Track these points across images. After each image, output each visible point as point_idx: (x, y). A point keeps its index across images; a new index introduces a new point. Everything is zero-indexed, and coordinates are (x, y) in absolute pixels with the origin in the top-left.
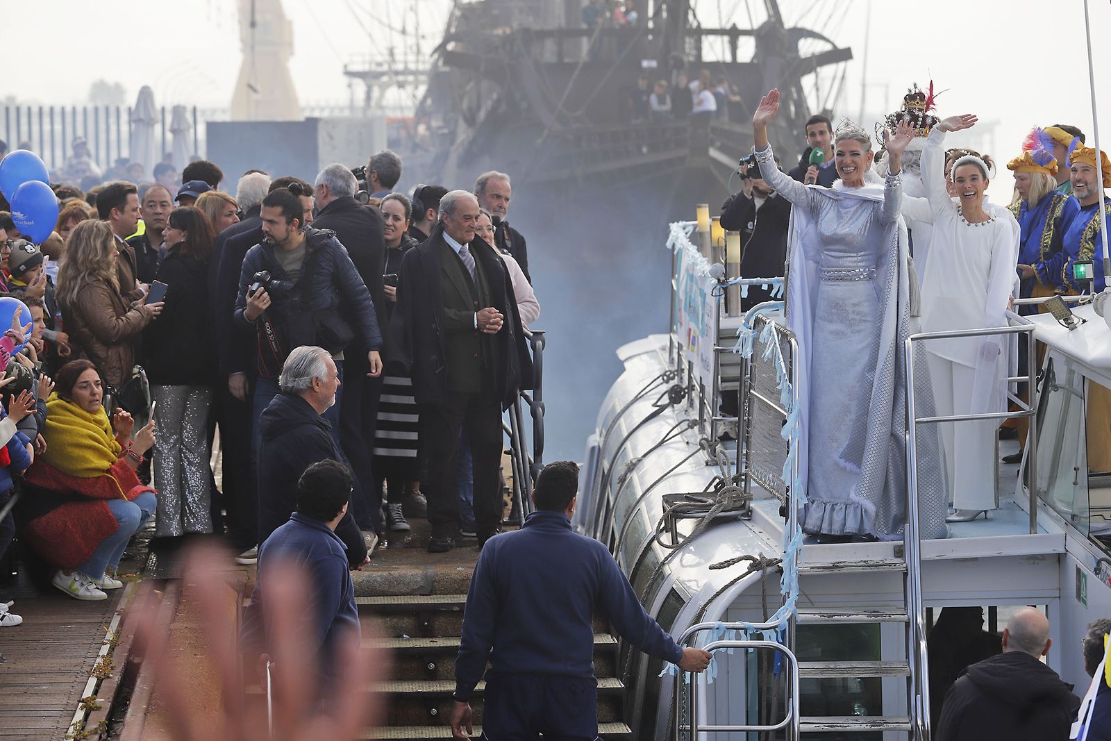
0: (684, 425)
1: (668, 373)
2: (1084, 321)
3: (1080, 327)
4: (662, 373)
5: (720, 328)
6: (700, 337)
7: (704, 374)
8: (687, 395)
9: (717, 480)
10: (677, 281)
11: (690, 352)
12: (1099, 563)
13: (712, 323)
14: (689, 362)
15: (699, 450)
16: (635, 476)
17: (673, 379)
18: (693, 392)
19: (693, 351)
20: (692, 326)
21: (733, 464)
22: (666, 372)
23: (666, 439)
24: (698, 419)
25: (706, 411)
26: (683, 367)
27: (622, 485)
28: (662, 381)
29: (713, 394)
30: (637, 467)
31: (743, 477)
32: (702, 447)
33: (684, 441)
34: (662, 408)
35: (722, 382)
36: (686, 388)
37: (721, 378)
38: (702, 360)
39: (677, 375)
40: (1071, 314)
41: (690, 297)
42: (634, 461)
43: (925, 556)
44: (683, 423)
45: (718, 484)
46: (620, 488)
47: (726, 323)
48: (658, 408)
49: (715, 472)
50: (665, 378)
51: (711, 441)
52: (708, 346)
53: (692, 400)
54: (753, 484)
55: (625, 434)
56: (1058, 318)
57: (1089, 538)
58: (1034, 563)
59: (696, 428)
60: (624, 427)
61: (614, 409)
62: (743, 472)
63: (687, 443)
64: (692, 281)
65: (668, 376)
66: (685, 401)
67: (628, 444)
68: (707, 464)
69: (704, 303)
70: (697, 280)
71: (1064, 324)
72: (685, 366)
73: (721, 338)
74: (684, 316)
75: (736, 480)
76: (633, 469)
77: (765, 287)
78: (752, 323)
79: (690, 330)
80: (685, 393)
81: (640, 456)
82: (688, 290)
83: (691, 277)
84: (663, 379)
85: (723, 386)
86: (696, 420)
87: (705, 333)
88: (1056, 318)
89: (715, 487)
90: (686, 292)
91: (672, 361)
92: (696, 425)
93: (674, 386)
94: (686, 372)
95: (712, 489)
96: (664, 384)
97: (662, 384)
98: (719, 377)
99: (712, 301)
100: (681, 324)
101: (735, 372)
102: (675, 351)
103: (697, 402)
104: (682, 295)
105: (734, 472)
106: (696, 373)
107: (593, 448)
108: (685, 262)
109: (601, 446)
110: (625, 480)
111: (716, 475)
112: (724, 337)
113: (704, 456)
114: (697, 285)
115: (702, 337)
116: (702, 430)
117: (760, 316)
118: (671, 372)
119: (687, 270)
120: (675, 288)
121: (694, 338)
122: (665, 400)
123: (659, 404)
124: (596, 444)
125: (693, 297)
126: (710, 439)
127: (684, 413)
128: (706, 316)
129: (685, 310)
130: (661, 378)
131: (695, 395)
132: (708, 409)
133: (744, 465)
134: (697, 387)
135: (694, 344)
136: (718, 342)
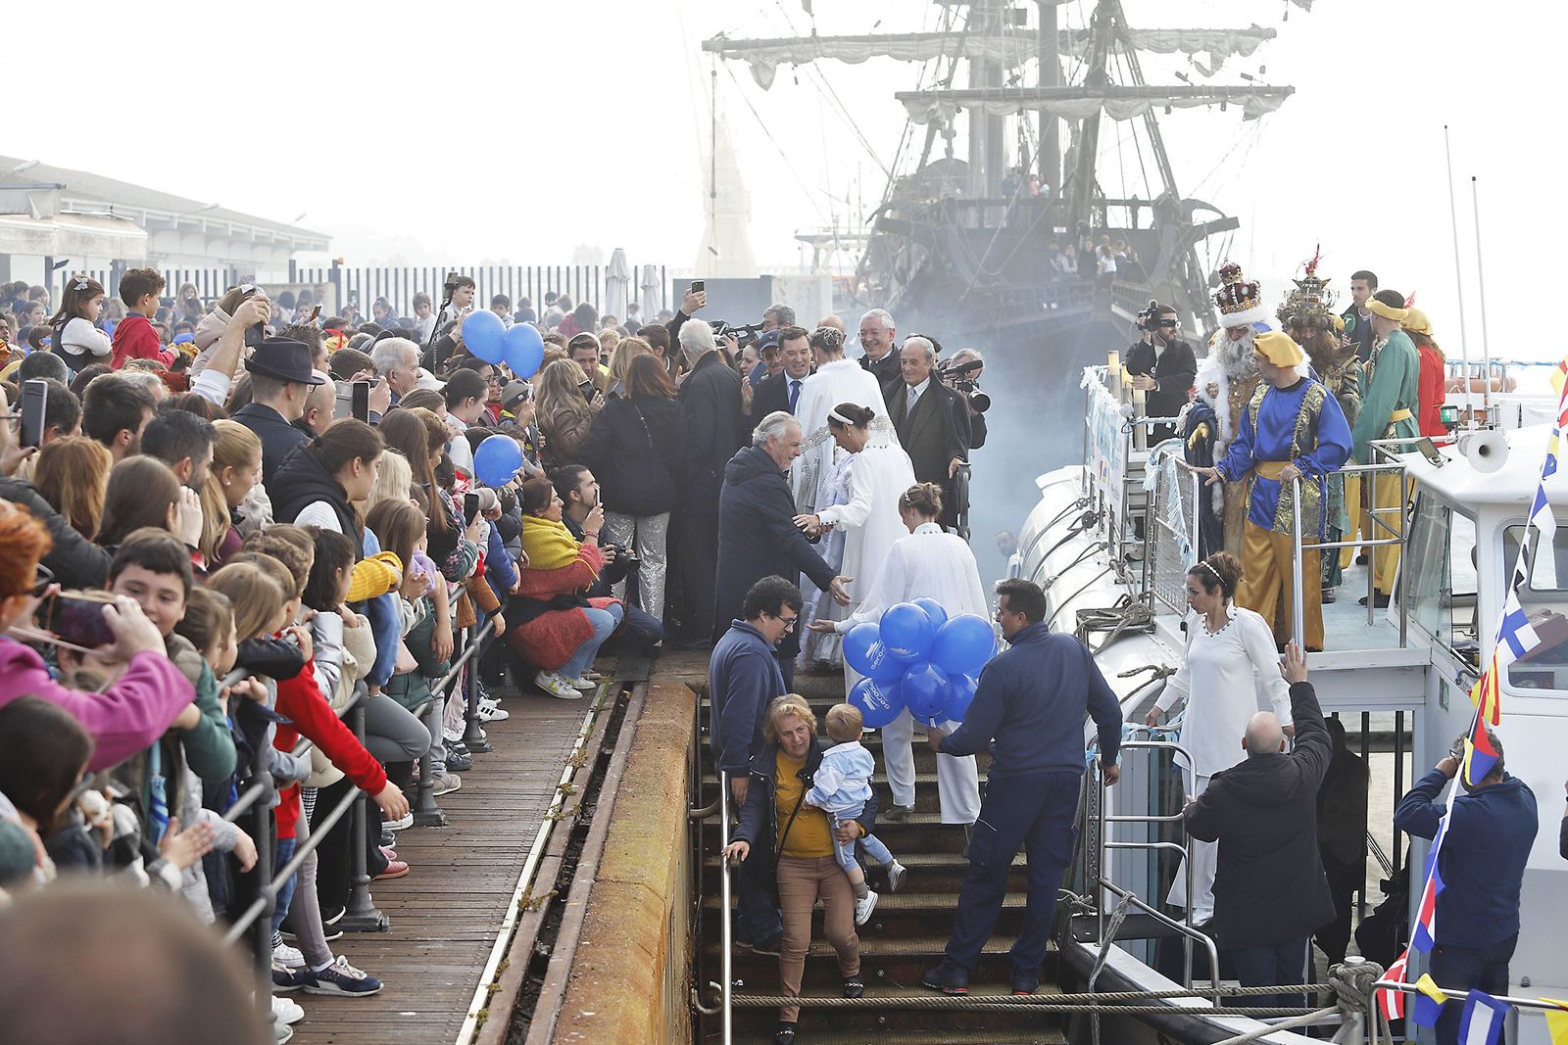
0: (1096, 547)
2: (1450, 460)
3: (1446, 463)
4: (1076, 500)
5: (1129, 462)
7: (1114, 502)
8: (1098, 520)
9: (1125, 598)
10: (1091, 418)
11: (1102, 482)
12: (1460, 674)
13: (1122, 457)
14: (1101, 491)
15: (1109, 569)
17: (1086, 505)
18: (1104, 518)
19: (1104, 481)
20: (1104, 459)
21: (1139, 582)
22: (1080, 500)
23: (1079, 560)
24: (1108, 542)
25: (1115, 534)
26: (1095, 495)
28: (1076, 508)
29: (1123, 521)
30: (1054, 583)
31: (1148, 595)
32: (1112, 567)
33: (1095, 561)
34: (1077, 531)
35: (1130, 509)
36: (1098, 515)
37: (1130, 506)
38: (1112, 489)
39: (1090, 502)
40: (1439, 453)
41: (1102, 432)
42: (1051, 578)
44: (1094, 547)
45: (1126, 601)
47: (1134, 457)
48: (1072, 532)
49: (1123, 589)
50: (1079, 505)
51: (1120, 562)
52: (1117, 477)
53: (1103, 525)
54: (1157, 601)
55: (1043, 554)
56: (1427, 457)
57: (1451, 651)
58: (1405, 673)
59: (1106, 550)
60: (1043, 546)
61: (1033, 531)
62: (1149, 589)
63: (1098, 564)
64: (1104, 419)
65: (1081, 504)
66: (1096, 525)
67: (1045, 564)
68: (1116, 583)
69: (1114, 439)
70: (1108, 419)
71: (1432, 462)
72: (1097, 494)
73: (1130, 471)
74: (1097, 450)
75: (1142, 597)
77: (1169, 425)
78: (1157, 458)
79: (1101, 462)
80: (1096, 519)
81: (1057, 574)
82: (1100, 426)
83: (1103, 415)
85: (1131, 513)
86: (1106, 543)
87: (1114, 466)
89: (1123, 603)
90: (1098, 428)
91: (1085, 489)
92: (1106, 547)
93: (1087, 513)
94: (1098, 499)
95: (1120, 605)
96: (1078, 511)
97: (1076, 510)
98: (1128, 505)
99: (1122, 438)
100: (1093, 457)
101: (1142, 501)
102: (1088, 481)
103: (1107, 527)
104: (1094, 431)
105: (1140, 591)
106: (1107, 501)
107: (1015, 566)
108: (1097, 402)
109: (1022, 564)
111: (1124, 593)
112: (1134, 470)
113: (1113, 575)
114: (1108, 422)
115: (1113, 469)
116: (1111, 552)
117: (1165, 452)
118: (1084, 500)
119: (1100, 409)
120: (1089, 425)
121: (1105, 469)
122: (1079, 525)
123: (1072, 528)
124: (1017, 563)
125: (1104, 433)
126: (1119, 560)
127: (1095, 536)
128: (1116, 451)
129: (1097, 444)
130: (1075, 505)
131: (1106, 520)
132: (1117, 534)
133: (1149, 584)
134: (1108, 514)
135: (1105, 475)
136: (1127, 474)
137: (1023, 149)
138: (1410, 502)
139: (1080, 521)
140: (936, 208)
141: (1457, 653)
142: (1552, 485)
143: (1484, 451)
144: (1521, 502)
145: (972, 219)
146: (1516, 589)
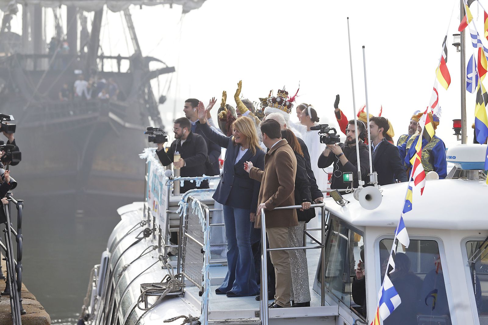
0: (151, 248)
1: (143, 222)
2: (349, 202)
3: (347, 205)
4: (140, 222)
5: (170, 201)
6: (159, 206)
7: (161, 223)
8: (152, 233)
9: (168, 277)
10: (148, 176)
11: (154, 212)
12: (356, 322)
13: (166, 199)
14: (154, 217)
15: (158, 261)
16: (126, 273)
17: (145, 224)
18: (155, 232)
19: (156, 212)
20: (156, 199)
21: (175, 268)
22: (142, 221)
23: (142, 255)
24: (158, 245)
25: (162, 241)
26: (150, 219)
27: (120, 278)
28: (140, 226)
29: (166, 234)
30: (127, 269)
31: (181, 275)
32: (160, 260)
33: (151, 256)
34: (140, 239)
35: (170, 228)
36: (152, 230)
37: (170, 226)
38: (160, 216)
39: (147, 223)
40: (343, 198)
41: (155, 185)
42: (126, 266)
43: (271, 317)
44: (150, 248)
46: (119, 279)
47: (173, 199)
48: (138, 239)
49: (166, 272)
50: (142, 224)
51: (165, 257)
52: (163, 210)
53: (155, 236)
54: (185, 279)
55: (122, 252)
56: (336, 200)
57: (350, 309)
58: (323, 320)
59: (157, 250)
60: (122, 247)
61: (116, 239)
63: (153, 257)
64: (155, 177)
65: (143, 223)
66: (151, 236)
67: (123, 257)
68: (162, 268)
69: (161, 188)
70: (158, 177)
71: (339, 204)
72: (152, 218)
73: (170, 206)
74: (152, 195)
75: (177, 276)
76: (125, 270)
77: (192, 181)
78: (186, 199)
79: (154, 201)
80: (151, 232)
81: (129, 263)
82: (154, 182)
83: (155, 176)
84: (141, 225)
85: (170, 230)
86: (157, 246)
87: (162, 203)
88: (335, 200)
89: (167, 280)
90: (152, 183)
91: (145, 216)
92: (157, 248)
93: (146, 229)
94: (152, 222)
95: (165, 281)
96: (141, 227)
97: (140, 227)
98: (169, 225)
99: (166, 188)
100: (150, 198)
101: (177, 223)
102: (146, 211)
103: (157, 237)
104: (150, 184)
105: (176, 273)
106: (157, 222)
107: (105, 258)
108: (152, 168)
109: (110, 257)
110: (121, 275)
111: (167, 274)
113: (161, 264)
114: (158, 179)
115: (161, 205)
116: (160, 251)
117: (190, 196)
118: (145, 221)
119: (153, 172)
120: (147, 180)
121: (156, 205)
122: (142, 235)
123: (138, 237)
124: (107, 256)
125: (156, 185)
126: (164, 256)
127: (151, 242)
128: (162, 195)
129: (152, 192)
130: (139, 224)
131: (157, 233)
132: (163, 241)
133: (181, 270)
134: (158, 230)
135: (156, 208)
136: (168, 208)
137: (58, 27)
138: (326, 225)
139: (142, 233)
140: (11, 59)
141: (353, 309)
142: (408, 217)
143: (368, 197)
144: (390, 226)
145: (29, 65)
146: (388, 275)
